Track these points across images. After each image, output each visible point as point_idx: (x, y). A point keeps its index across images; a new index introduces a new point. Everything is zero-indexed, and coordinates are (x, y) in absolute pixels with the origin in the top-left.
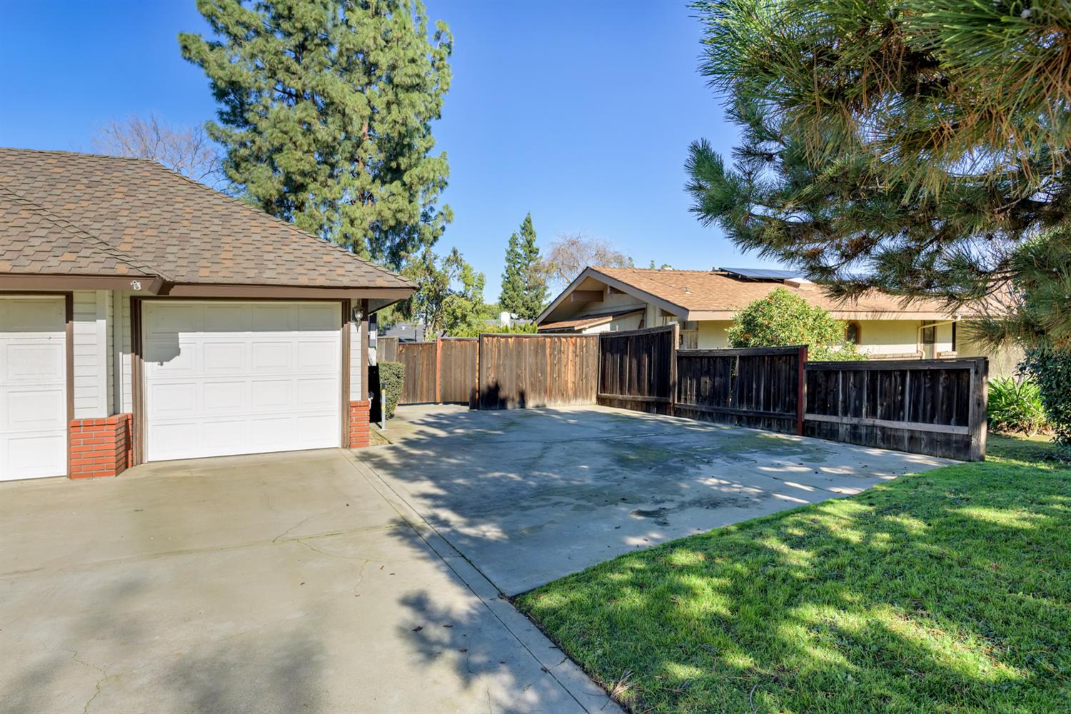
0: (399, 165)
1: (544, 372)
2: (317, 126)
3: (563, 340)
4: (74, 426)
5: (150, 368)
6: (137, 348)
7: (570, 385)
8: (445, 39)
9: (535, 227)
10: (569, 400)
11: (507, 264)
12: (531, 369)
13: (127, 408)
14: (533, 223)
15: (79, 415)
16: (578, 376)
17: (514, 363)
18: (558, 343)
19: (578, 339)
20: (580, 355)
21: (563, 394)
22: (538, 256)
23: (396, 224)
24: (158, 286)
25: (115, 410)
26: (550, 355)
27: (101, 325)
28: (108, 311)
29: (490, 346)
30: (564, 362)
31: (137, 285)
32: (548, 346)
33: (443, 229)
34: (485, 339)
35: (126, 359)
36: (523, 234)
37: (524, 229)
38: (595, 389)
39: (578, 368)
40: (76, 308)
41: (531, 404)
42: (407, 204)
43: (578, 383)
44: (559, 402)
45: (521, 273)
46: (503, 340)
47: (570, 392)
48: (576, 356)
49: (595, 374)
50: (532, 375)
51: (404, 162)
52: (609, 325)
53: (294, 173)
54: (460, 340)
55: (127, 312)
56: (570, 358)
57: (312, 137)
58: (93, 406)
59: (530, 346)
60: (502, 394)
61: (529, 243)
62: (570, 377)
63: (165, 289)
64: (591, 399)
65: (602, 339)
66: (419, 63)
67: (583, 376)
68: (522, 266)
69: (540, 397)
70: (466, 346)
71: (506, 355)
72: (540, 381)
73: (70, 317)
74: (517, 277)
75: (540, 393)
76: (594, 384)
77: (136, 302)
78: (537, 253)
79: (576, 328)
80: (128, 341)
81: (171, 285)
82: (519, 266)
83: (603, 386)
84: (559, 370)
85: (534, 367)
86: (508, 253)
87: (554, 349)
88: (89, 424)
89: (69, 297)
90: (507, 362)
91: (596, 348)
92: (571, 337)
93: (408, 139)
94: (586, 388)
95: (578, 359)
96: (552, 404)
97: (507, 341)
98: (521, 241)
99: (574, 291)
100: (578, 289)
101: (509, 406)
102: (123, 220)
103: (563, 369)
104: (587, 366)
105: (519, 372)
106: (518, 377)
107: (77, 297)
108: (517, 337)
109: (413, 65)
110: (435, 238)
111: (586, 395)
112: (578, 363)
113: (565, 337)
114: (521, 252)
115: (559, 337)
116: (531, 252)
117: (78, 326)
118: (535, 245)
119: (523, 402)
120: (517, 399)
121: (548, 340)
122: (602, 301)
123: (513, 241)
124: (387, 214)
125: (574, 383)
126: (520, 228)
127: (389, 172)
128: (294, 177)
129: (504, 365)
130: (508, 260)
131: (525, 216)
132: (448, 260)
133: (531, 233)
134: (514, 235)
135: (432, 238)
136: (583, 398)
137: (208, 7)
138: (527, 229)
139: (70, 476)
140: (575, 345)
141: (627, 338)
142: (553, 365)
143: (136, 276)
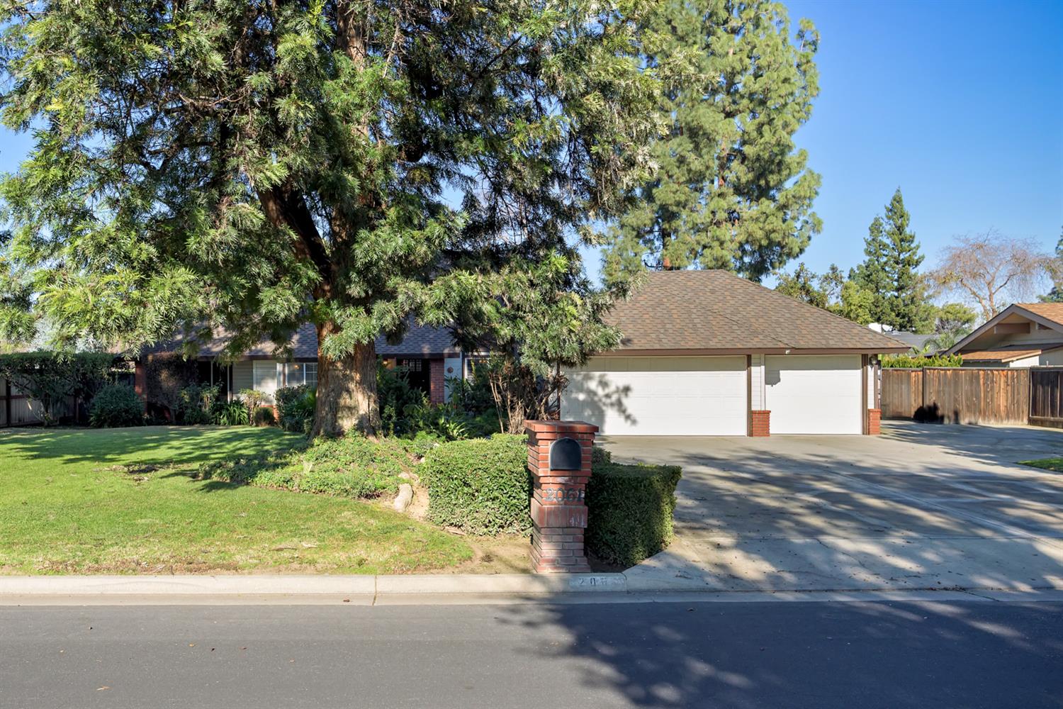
0: (767, 183)
1: (978, 398)
2: (691, 157)
3: (995, 372)
4: (749, 413)
5: (768, 387)
7: (1002, 408)
8: (809, 37)
9: (907, 206)
10: (1002, 420)
11: (867, 258)
12: (966, 395)
14: (904, 203)
15: (753, 409)
16: (1009, 401)
17: (952, 389)
18: (991, 375)
19: (1009, 372)
20: (1012, 384)
21: (996, 415)
22: (913, 246)
23: (769, 244)
26: (984, 384)
27: (763, 368)
28: (764, 362)
29: (932, 376)
30: (996, 389)
31: (787, 352)
32: (981, 377)
33: (809, 238)
34: (928, 371)
36: (889, 218)
37: (891, 210)
38: (1026, 413)
39: (1009, 395)
40: (752, 361)
41: (964, 421)
42: (781, 223)
43: (1010, 407)
44: (992, 421)
45: (887, 269)
46: (942, 372)
47: (1003, 414)
48: (1008, 385)
49: (1026, 400)
50: (967, 399)
51: (773, 179)
52: (1038, 357)
53: (671, 205)
54: (897, 370)
56: (1002, 386)
57: (685, 168)
59: (965, 377)
60: (940, 412)
61: (900, 229)
62: (1002, 401)
64: (1022, 420)
65: (1033, 373)
66: (792, 81)
67: (1014, 401)
68: (889, 260)
69: (975, 416)
70: (902, 375)
71: (945, 383)
72: (975, 404)
73: (749, 365)
74: (882, 274)
75: (975, 413)
76: (1026, 408)
78: (912, 241)
79: (1003, 361)
82: (885, 259)
83: (1035, 411)
84: (992, 396)
85: (969, 394)
86: (869, 244)
87: (987, 380)
88: (760, 413)
89: (749, 357)
90: (947, 389)
91: (1026, 380)
92: (1003, 370)
93: (780, 157)
94: (1018, 410)
95: (1009, 388)
96: (986, 422)
97: (946, 373)
98: (888, 228)
99: (998, 324)
100: (1003, 322)
101: (946, 421)
103: (996, 396)
104: (1018, 394)
105: (957, 396)
106: (956, 400)
107: (753, 356)
108: (954, 370)
109: (787, 85)
110: (801, 251)
111: (1017, 417)
112: (1009, 391)
113: (997, 370)
114: (887, 241)
115: (991, 371)
116: (902, 240)
117: (753, 368)
118: (908, 231)
119: (957, 420)
120: (953, 417)
121: (981, 372)
122: (1029, 332)
123: (875, 228)
124: (759, 234)
125: (1006, 407)
126: (885, 211)
127: (756, 189)
128: (670, 208)
129: (943, 391)
130: (869, 253)
131: (894, 193)
132: (826, 278)
133: (902, 217)
134: (876, 220)
135: (798, 250)
136: (1015, 419)
138: (896, 210)
140: (1006, 376)
141: (1058, 372)
142: (986, 392)
143: (788, 349)
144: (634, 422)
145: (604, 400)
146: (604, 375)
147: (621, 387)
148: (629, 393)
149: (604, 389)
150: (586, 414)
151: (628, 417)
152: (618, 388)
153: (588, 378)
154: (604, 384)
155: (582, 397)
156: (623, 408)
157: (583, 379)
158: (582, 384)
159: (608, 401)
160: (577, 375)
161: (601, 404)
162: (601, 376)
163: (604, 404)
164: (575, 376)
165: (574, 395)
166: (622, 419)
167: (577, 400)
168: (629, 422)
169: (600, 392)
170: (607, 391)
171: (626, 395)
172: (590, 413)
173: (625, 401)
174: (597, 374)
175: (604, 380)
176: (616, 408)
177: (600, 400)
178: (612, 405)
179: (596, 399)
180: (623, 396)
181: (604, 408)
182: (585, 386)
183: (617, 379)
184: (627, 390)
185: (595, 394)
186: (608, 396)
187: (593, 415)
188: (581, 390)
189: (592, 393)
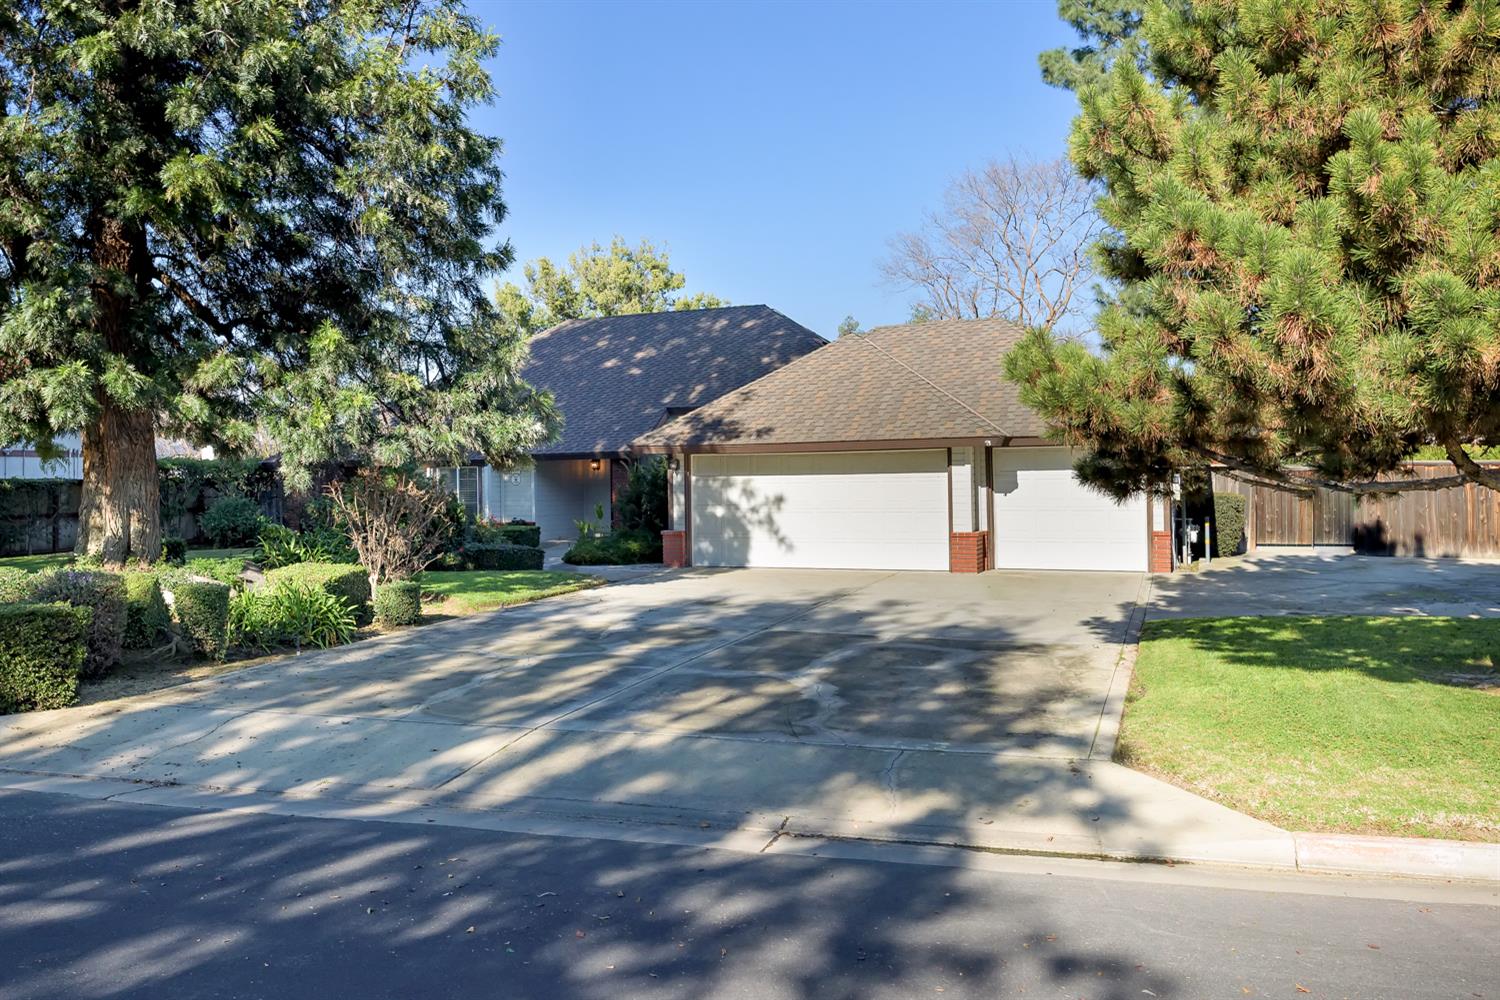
1: (1461, 512)
4: (952, 536)
5: (998, 497)
6: (990, 484)
12: (1440, 506)
13: (984, 527)
15: (956, 530)
17: (1412, 498)
21: (1497, 542)
24: (1002, 441)
25: (977, 529)
26: (1472, 489)
27: (968, 468)
28: (972, 458)
31: (989, 443)
35: (983, 491)
40: (953, 457)
41: (1433, 552)
50: (1441, 515)
55: (984, 457)
58: (964, 525)
63: (1006, 441)
69: (1455, 544)
72: (1455, 523)
73: (950, 464)
75: (1455, 539)
77: (989, 450)
80: (984, 478)
81: (1011, 438)
84: (1489, 509)
85: (1446, 506)
88: (962, 536)
89: (949, 451)
96: (1477, 554)
101: (1400, 552)
102: (980, 384)
103: (1495, 508)
106: (1420, 516)
107: (954, 450)
117: (954, 469)
119: (1420, 552)
120: (1411, 542)
137: (1072, 11)
139: (951, 571)
142: (1477, 502)
143: (987, 438)
144: (790, 547)
145: (749, 515)
146: (749, 481)
147: (772, 498)
148: (783, 506)
149: (748, 499)
150: (726, 536)
151: (782, 540)
152: (767, 498)
153: (728, 484)
154: (748, 493)
155: (720, 511)
156: (775, 527)
157: (722, 486)
158: (721, 494)
159: (755, 517)
160: (714, 480)
161: (745, 522)
162: (746, 483)
163: (750, 522)
164: (711, 482)
165: (710, 509)
166: (774, 543)
167: (713, 516)
168: (783, 547)
169: (744, 505)
170: (753, 503)
171: (779, 508)
172: (732, 534)
173: (776, 517)
174: (739, 479)
175: (749, 488)
176: (766, 527)
177: (745, 517)
178: (760, 522)
179: (739, 514)
180: (774, 510)
181: (750, 527)
182: (725, 496)
183: (766, 485)
184: (780, 500)
185: (737, 507)
186: (754, 510)
187: (736, 537)
188: (719, 502)
189: (732, 506)
